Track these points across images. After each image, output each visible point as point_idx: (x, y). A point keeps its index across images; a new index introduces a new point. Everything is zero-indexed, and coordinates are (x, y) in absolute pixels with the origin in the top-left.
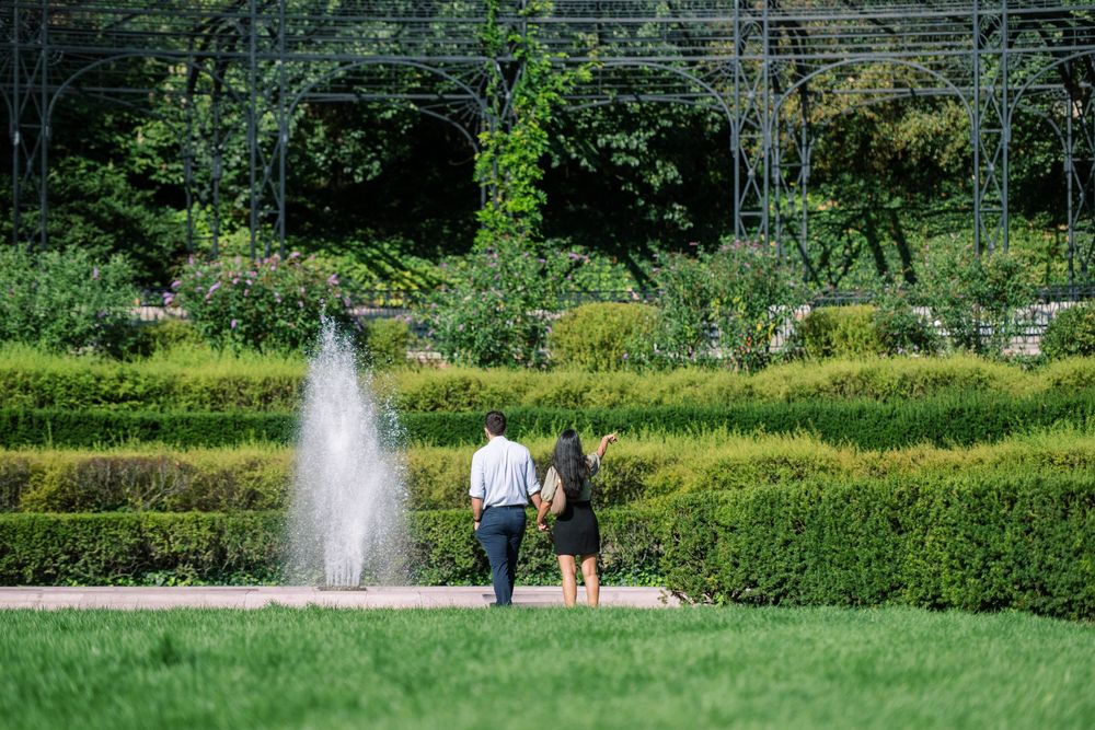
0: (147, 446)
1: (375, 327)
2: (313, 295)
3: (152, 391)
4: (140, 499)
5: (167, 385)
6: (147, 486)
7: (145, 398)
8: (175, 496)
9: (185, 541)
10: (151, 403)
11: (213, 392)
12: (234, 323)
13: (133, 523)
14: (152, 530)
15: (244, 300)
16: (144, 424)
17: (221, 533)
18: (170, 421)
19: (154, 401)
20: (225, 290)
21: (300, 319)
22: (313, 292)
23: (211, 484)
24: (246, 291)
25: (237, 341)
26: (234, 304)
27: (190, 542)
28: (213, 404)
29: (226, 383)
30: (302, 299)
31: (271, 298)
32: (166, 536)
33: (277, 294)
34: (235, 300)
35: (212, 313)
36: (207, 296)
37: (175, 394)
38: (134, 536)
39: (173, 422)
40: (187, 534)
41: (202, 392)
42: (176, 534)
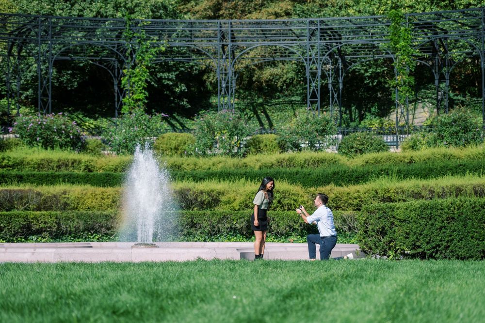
0: (21, 185)
2: (68, 129)
3: (15, 164)
4: (20, 206)
5: (21, 162)
8: (34, 205)
9: (45, 223)
10: (15, 168)
11: (38, 164)
12: (38, 139)
13: (25, 216)
14: (32, 219)
15: (42, 130)
16: (17, 176)
17: (60, 220)
20: (35, 126)
21: (63, 138)
22: (68, 127)
23: (49, 200)
24: (43, 127)
25: (39, 146)
26: (38, 132)
27: (48, 224)
28: (38, 169)
29: (44, 161)
30: (64, 130)
31: (52, 129)
32: (38, 221)
33: (54, 128)
34: (39, 130)
35: (29, 135)
36: (28, 129)
37: (24, 165)
38: (25, 221)
39: (28, 176)
40: (47, 220)
41: (34, 164)
42: (42, 220)
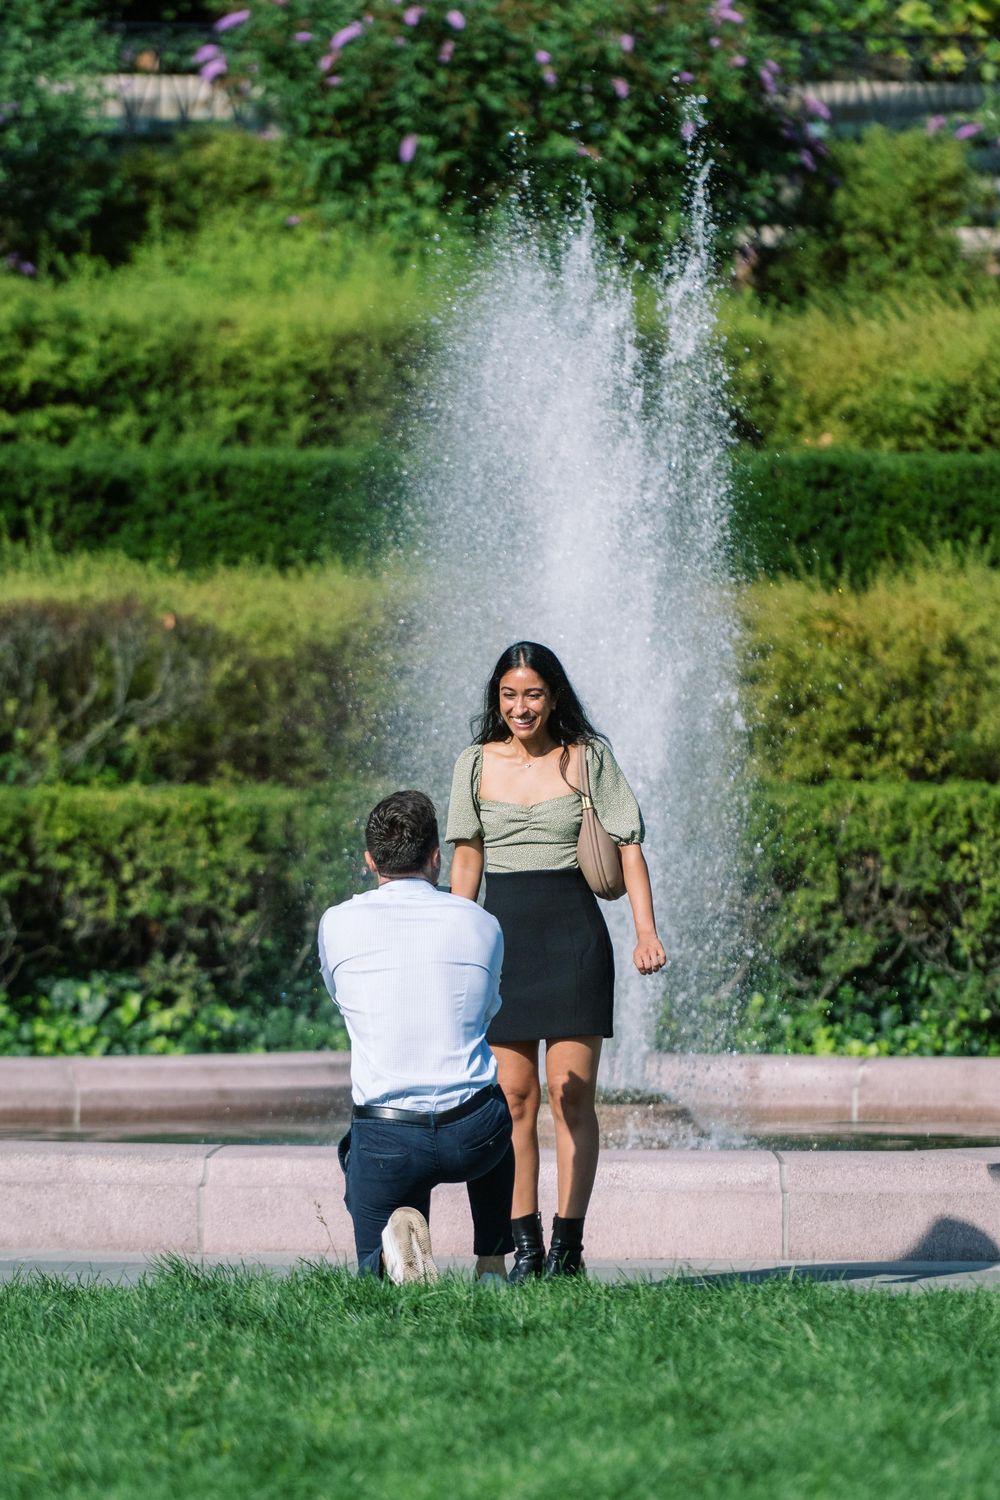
0: (80, 563)
1: (860, 153)
2: (664, 59)
3: (123, 373)
4: (52, 735)
5: (174, 356)
6: (72, 693)
7: (101, 397)
8: (163, 726)
9: (169, 883)
10: (120, 410)
11: (316, 379)
12: (408, 148)
14: (64, 848)
15: (442, 77)
16: (81, 486)
17: (288, 852)
18: (165, 475)
19: (130, 405)
20: (383, 41)
21: (618, 137)
22: (662, 48)
23: (274, 689)
24: (448, 47)
25: (420, 202)
26: (409, 89)
27: (189, 886)
28: (316, 417)
29: (359, 349)
30: (626, 71)
31: (527, 71)
32: (111, 866)
33: (542, 56)
34: (415, 76)
35: (341, 113)
36: (325, 63)
37: (197, 383)
39: (176, 481)
40: (178, 860)
41: (281, 377)
42: (142, 859)
